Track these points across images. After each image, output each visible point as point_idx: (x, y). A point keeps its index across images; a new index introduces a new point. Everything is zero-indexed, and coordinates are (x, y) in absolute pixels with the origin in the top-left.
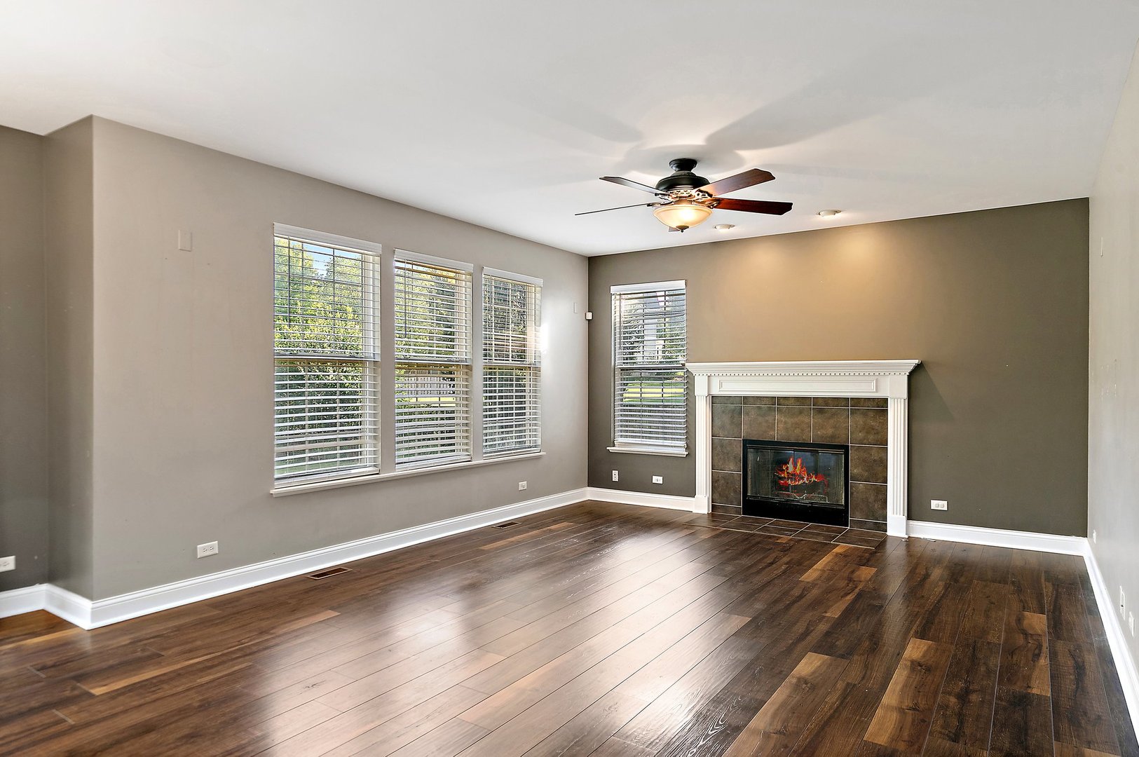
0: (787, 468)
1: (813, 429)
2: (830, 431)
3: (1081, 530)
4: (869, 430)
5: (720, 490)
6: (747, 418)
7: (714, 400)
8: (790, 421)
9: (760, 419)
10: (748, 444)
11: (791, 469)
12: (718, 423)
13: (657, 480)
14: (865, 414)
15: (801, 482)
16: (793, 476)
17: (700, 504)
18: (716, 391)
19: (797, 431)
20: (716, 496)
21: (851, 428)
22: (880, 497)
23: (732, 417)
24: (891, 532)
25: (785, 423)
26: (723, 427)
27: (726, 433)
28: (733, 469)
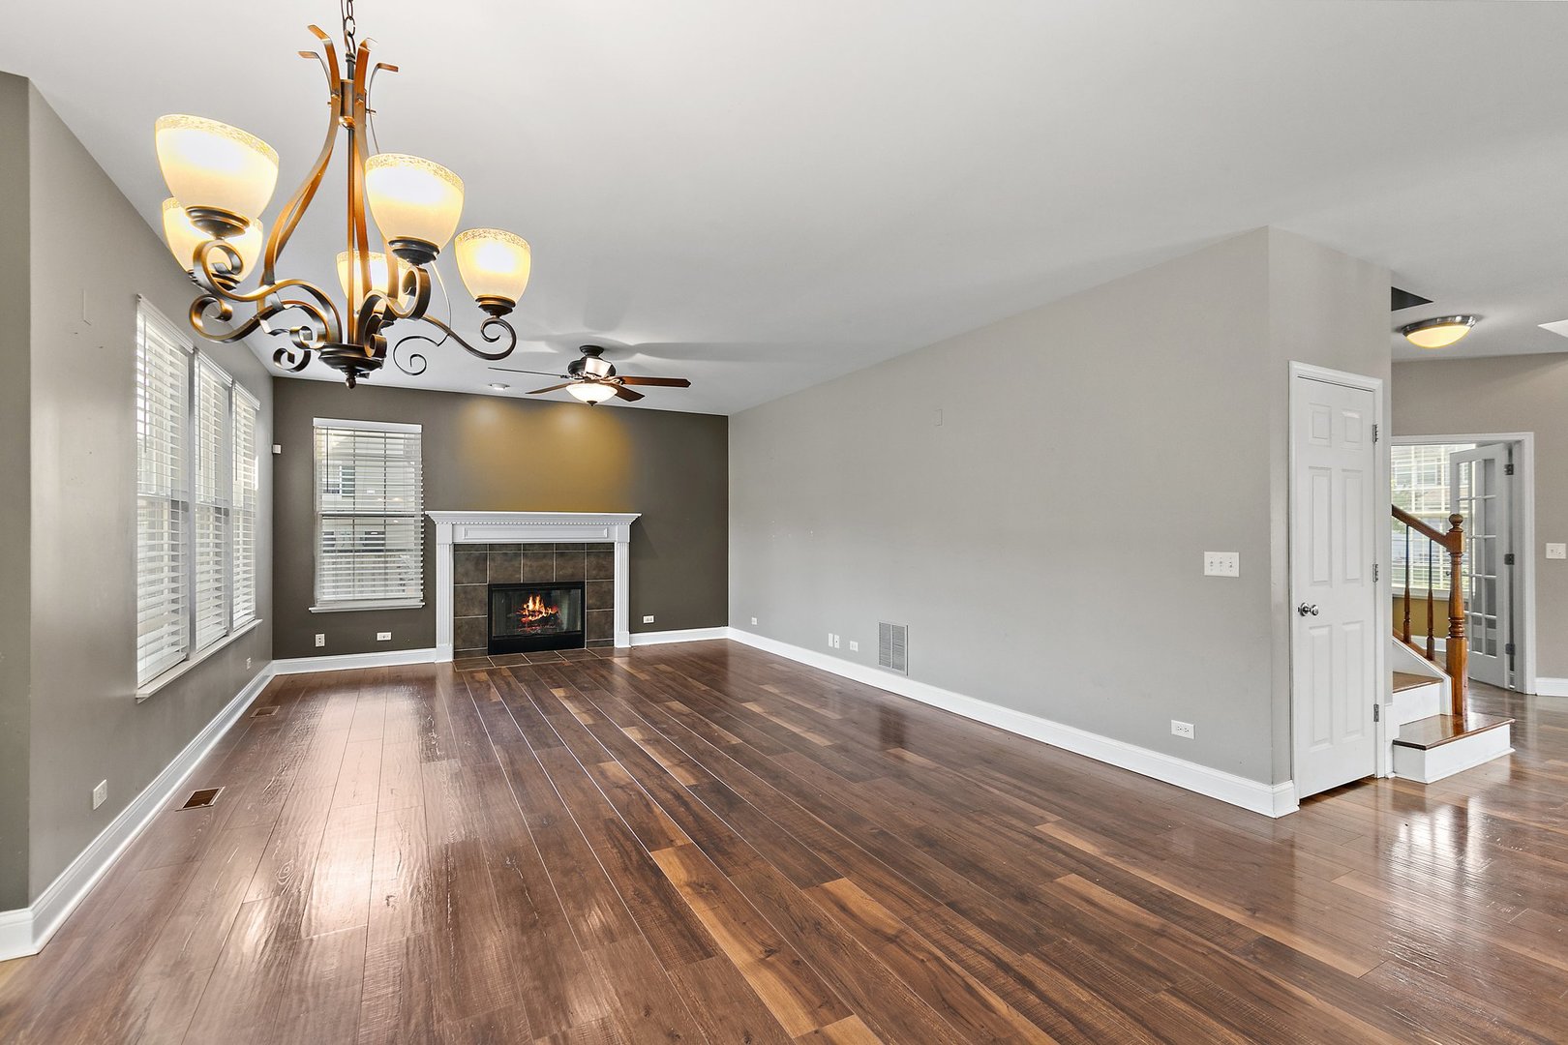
0: (528, 607)
1: (555, 572)
2: (570, 571)
3: (724, 622)
4: (600, 567)
5: (462, 636)
6: (492, 564)
7: (457, 547)
8: (535, 564)
9: (506, 564)
10: (493, 589)
11: (531, 607)
12: (460, 570)
13: (384, 636)
14: (597, 555)
15: (540, 616)
16: (533, 613)
17: (441, 654)
18: (461, 539)
19: (542, 573)
20: (459, 642)
21: (586, 565)
22: (609, 620)
23: (477, 564)
24: (617, 645)
25: (531, 566)
26: (466, 574)
27: (470, 580)
28: (478, 614)
